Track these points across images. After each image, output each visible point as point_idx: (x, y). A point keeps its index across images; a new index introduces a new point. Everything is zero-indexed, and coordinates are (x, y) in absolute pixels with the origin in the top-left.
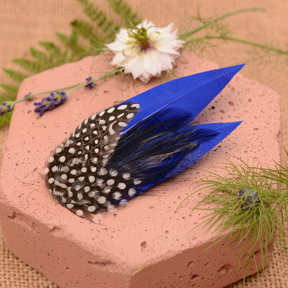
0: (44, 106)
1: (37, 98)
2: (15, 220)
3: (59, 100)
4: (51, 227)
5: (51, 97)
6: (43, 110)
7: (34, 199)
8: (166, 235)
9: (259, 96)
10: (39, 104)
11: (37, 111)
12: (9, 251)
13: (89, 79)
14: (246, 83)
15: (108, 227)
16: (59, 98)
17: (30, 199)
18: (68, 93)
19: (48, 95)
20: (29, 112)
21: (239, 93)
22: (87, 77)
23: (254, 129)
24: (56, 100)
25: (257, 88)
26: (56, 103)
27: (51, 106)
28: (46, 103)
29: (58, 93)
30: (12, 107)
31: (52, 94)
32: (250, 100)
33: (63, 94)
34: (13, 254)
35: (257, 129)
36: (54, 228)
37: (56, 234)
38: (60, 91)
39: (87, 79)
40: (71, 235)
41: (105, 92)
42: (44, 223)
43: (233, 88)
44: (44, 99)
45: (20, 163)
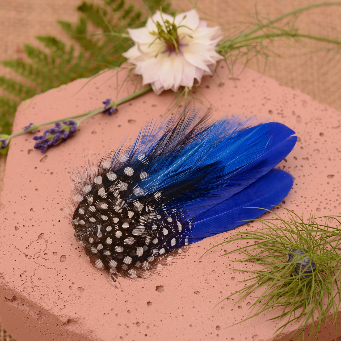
0: (47, 141)
1: (39, 131)
2: (15, 304)
3: (67, 132)
4: (65, 320)
5: (57, 129)
6: (46, 146)
7: (40, 279)
8: (217, 332)
9: (333, 128)
10: (41, 138)
11: (38, 147)
12: (5, 332)
13: (106, 103)
14: (316, 109)
15: (140, 321)
16: (67, 129)
17: (35, 279)
18: (78, 123)
19: (53, 126)
20: (29, 151)
21: (306, 123)
22: (104, 100)
23: (328, 176)
24: (62, 132)
25: (331, 117)
26: (63, 136)
27: (57, 141)
28: (49, 136)
29: (65, 123)
30: (7, 142)
31: (58, 125)
32: (321, 134)
33: (72, 123)
34: (10, 337)
35: (332, 176)
36: (69, 321)
37: (71, 328)
38: (67, 120)
39: (104, 103)
40: (92, 331)
41: (129, 121)
42: (56, 313)
43: (299, 117)
44: (47, 132)
45: (20, 226)
